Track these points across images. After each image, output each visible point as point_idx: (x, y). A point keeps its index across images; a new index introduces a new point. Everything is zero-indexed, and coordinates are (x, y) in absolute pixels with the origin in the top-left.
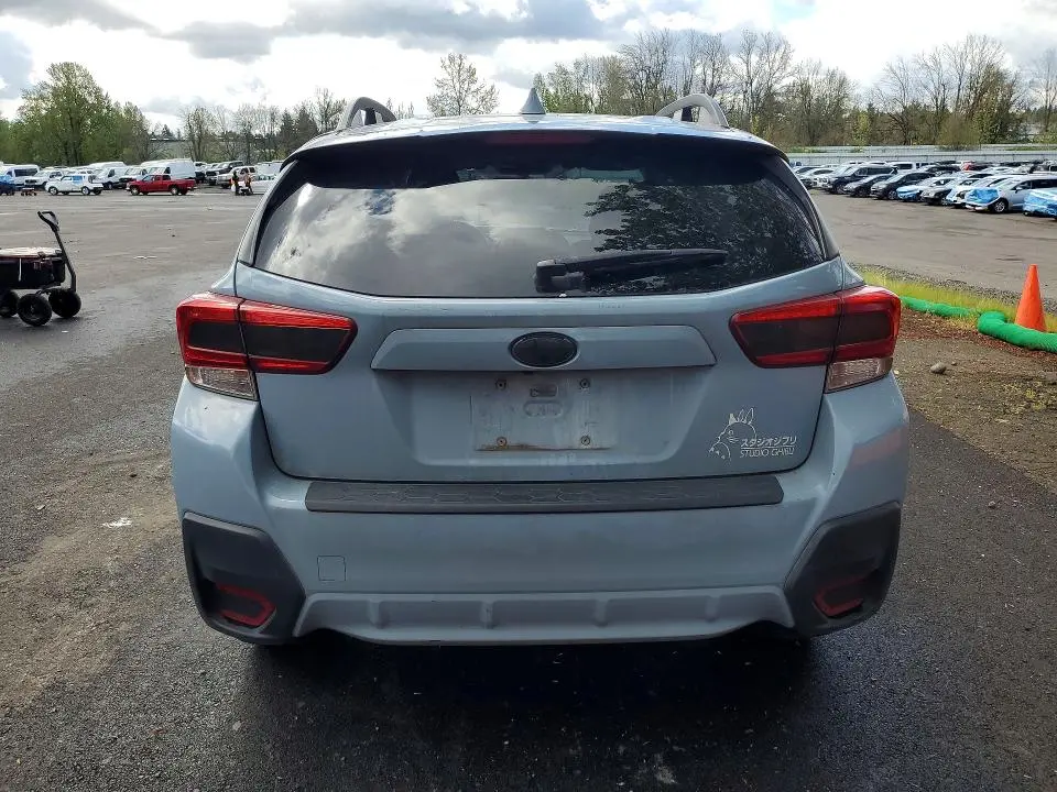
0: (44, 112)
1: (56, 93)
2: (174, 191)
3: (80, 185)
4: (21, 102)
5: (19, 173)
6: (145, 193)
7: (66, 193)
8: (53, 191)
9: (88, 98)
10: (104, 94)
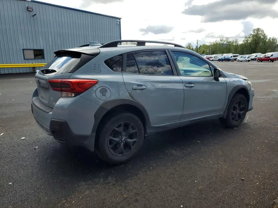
0: (249, 41)
1: (253, 36)
2: (270, 61)
3: (245, 59)
4: (244, 39)
5: (234, 56)
6: (261, 61)
7: (241, 61)
8: (238, 61)
9: (261, 37)
10: (266, 35)
